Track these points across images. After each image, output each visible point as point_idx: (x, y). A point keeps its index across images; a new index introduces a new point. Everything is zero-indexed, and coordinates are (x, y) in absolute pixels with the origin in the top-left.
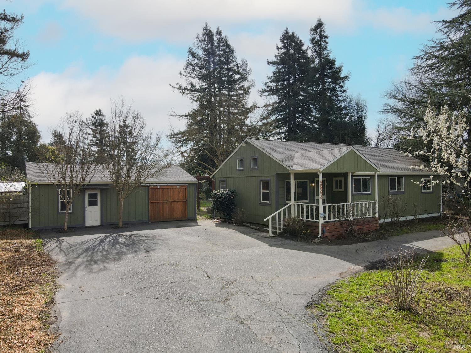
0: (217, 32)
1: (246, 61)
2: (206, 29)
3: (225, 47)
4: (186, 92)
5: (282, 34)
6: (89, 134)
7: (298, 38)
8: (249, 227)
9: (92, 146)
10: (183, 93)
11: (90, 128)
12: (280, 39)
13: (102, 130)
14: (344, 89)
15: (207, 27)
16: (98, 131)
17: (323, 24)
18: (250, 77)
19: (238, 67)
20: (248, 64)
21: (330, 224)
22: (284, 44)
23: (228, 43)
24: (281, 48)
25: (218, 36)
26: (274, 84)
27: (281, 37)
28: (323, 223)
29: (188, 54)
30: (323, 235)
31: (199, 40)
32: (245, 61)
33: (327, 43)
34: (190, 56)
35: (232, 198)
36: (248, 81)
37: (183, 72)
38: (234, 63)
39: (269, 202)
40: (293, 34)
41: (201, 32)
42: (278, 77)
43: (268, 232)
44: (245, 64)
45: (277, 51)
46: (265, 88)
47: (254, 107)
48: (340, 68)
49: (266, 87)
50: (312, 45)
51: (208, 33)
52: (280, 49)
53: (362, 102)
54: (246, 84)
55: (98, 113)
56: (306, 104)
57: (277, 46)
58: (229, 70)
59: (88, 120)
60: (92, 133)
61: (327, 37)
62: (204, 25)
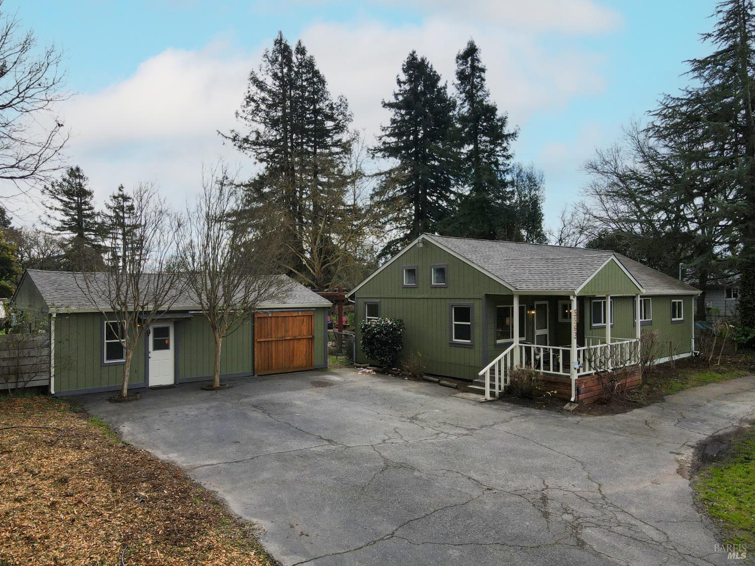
0: (297, 48)
1: (346, 100)
2: (279, 42)
3: (311, 75)
4: (246, 145)
5: (406, 60)
6: (56, 209)
7: (431, 68)
8: (438, 382)
9: (63, 230)
10: (240, 147)
11: (58, 198)
12: (402, 67)
13: (82, 204)
14: (510, 153)
15: (281, 40)
16: (74, 205)
17: (477, 49)
18: (351, 126)
19: (332, 108)
20: (349, 105)
21: (586, 379)
22: (410, 76)
23: (316, 68)
24: (405, 83)
25: (299, 56)
26: (393, 140)
27: (404, 65)
28: (577, 378)
29: (250, 82)
30: (578, 398)
31: (269, 61)
32: (344, 99)
33: (483, 80)
34: (251, 85)
35: (399, 333)
36: (348, 131)
37: (240, 111)
38: (327, 102)
39: (469, 341)
40: (423, 60)
41: (271, 47)
42: (398, 129)
43: (482, 393)
44: (344, 105)
45: (398, 88)
46: (379, 144)
47: (358, 175)
48: (503, 121)
49: (381, 144)
50: (459, 82)
51: (283, 49)
52: (402, 85)
53: (537, 175)
54: (344, 137)
55: (75, 173)
56: (442, 174)
57: (398, 79)
58: (317, 112)
59: (55, 184)
60: (62, 207)
61: (483, 70)
62: (276, 36)
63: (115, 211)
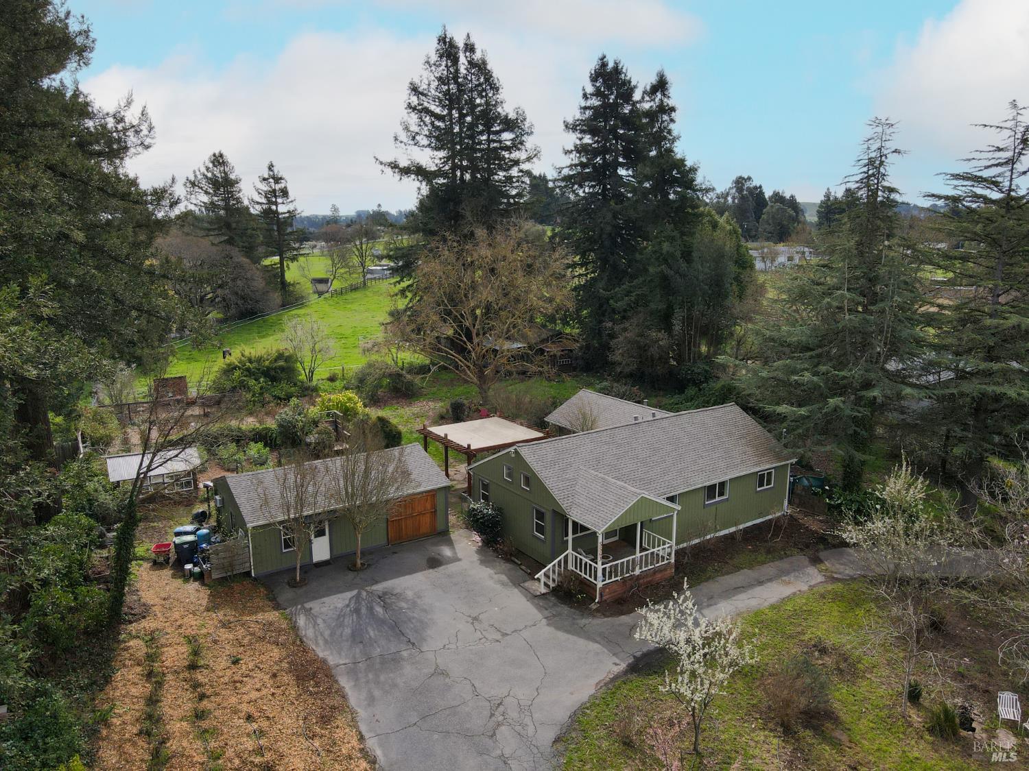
0: (466, 44)
1: (524, 114)
2: (442, 40)
3: (482, 78)
5: (594, 67)
8: (519, 566)
12: (589, 77)
15: (446, 36)
17: (667, 84)
18: (530, 142)
20: (527, 119)
21: (611, 585)
22: (598, 86)
23: (489, 68)
24: (592, 97)
25: (468, 55)
27: (591, 74)
28: (602, 585)
29: (409, 91)
30: (601, 599)
32: (520, 113)
33: (673, 120)
36: (525, 148)
39: (543, 537)
40: (616, 65)
41: (434, 46)
44: (521, 118)
45: (583, 101)
48: (694, 170)
51: (448, 48)
52: (588, 99)
55: (218, 160)
57: (584, 92)
59: (198, 173)
61: (673, 109)
62: (440, 33)
63: (266, 197)
